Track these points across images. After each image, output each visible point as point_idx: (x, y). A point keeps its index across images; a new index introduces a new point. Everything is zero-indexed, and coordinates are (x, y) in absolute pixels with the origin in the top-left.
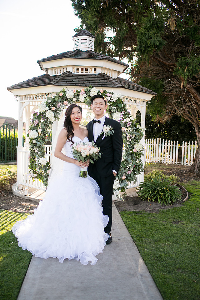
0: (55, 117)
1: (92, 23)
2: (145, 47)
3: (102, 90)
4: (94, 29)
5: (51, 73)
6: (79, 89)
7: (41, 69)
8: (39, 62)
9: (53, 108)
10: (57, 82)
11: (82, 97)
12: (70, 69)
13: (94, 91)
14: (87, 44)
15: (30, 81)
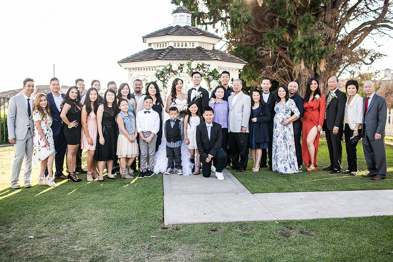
0: (164, 86)
2: (236, 23)
3: (201, 63)
4: (190, 4)
5: (155, 47)
6: (182, 62)
8: (143, 38)
9: (162, 79)
10: (163, 57)
11: (185, 68)
12: (172, 44)
13: (194, 64)
14: (184, 20)
15: (136, 55)
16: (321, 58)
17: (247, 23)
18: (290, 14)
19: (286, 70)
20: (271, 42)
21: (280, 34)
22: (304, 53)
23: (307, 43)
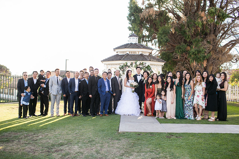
0: (123, 73)
1: (137, 29)
2: (160, 42)
3: (141, 62)
5: (120, 54)
6: (132, 62)
8: (114, 49)
9: (122, 70)
10: (123, 59)
11: (134, 65)
12: (128, 52)
13: (138, 63)
14: (135, 40)
15: (110, 58)
16: (203, 60)
17: (166, 42)
18: (188, 37)
19: (189, 66)
20: (179, 51)
21: (183, 47)
22: (195, 57)
23: (196, 52)
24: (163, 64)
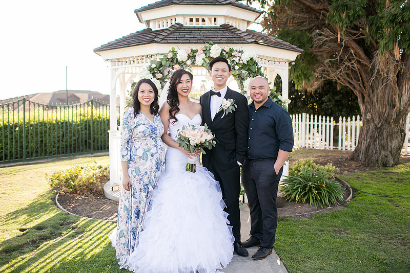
3: (227, 48)
5: (154, 27)
6: (195, 47)
7: (140, 21)
8: (136, 12)
9: (159, 76)
10: (163, 39)
11: (200, 58)
12: (180, 20)
13: (216, 50)
15: (125, 39)
20: (341, 17)
24: (292, 56)
